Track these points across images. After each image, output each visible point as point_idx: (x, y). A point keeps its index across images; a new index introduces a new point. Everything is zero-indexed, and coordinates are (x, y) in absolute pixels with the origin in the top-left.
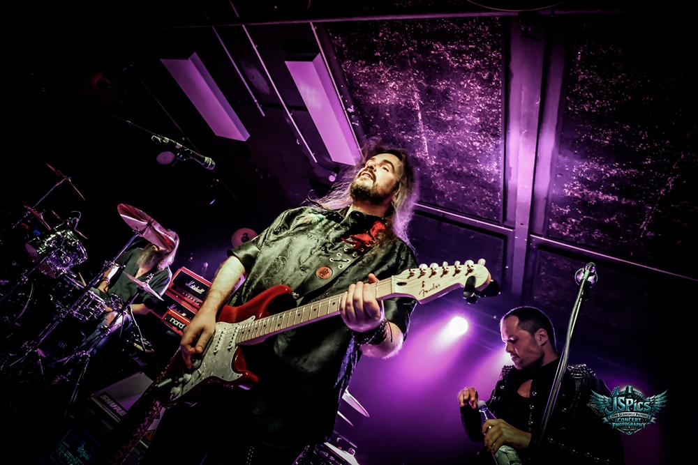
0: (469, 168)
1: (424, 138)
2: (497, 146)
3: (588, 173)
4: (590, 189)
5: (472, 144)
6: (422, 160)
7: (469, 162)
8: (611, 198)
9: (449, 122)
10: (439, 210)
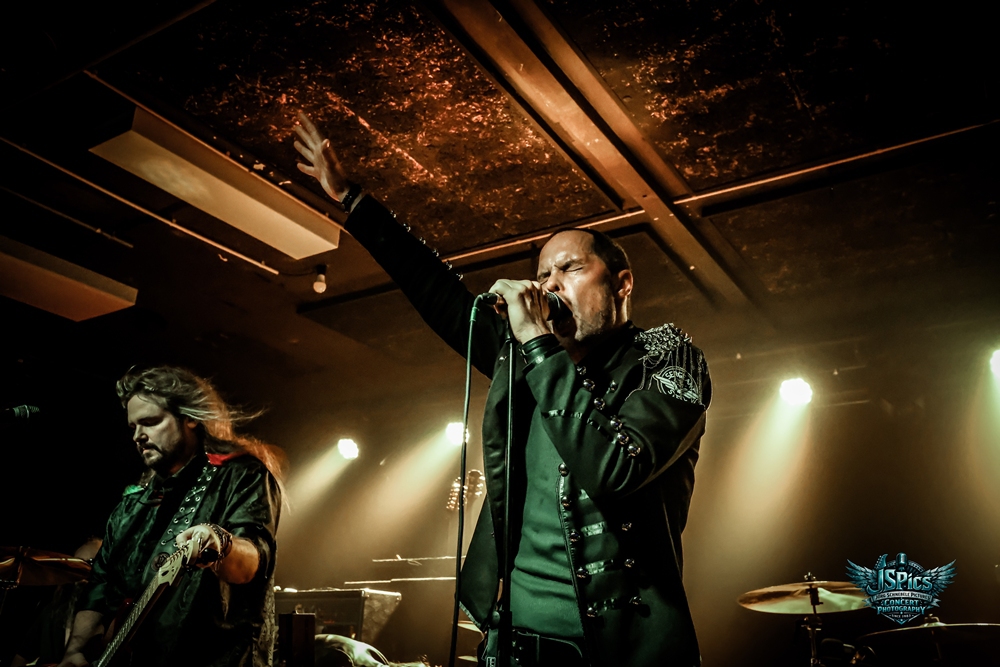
0: (499, 159)
1: (398, 150)
2: (507, 107)
3: (658, 74)
4: (684, 93)
5: (471, 122)
6: (425, 183)
7: (491, 149)
8: (720, 91)
9: (411, 108)
10: (519, 242)
